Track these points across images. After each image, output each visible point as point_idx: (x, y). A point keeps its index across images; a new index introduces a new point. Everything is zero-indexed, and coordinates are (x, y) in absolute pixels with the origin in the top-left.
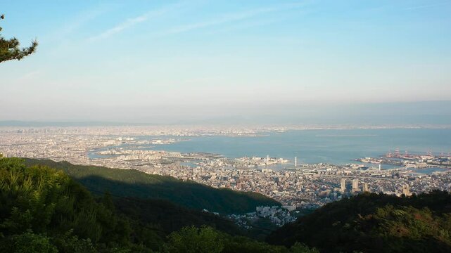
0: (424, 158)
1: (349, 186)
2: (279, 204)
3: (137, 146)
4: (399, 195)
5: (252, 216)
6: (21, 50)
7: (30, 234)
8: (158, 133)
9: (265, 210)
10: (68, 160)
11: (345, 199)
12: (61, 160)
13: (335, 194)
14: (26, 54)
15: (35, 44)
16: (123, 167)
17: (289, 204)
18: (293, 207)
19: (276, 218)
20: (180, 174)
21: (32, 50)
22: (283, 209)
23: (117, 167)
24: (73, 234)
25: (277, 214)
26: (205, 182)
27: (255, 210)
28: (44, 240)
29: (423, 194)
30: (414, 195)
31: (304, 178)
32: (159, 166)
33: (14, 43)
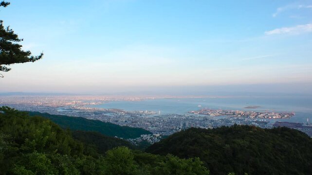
0: (218, 111)
1: (184, 125)
2: (152, 134)
3: (83, 105)
4: (207, 128)
5: (139, 139)
6: (35, 57)
7: (36, 153)
8: (93, 99)
9: (145, 136)
10: (48, 112)
11: (182, 131)
12: (44, 112)
13: (178, 128)
14: (37, 59)
15: (42, 54)
16: (76, 116)
17: (157, 133)
18: (158, 135)
19: (150, 140)
20: (104, 119)
21: (40, 57)
22: (154, 136)
23: (72, 116)
24: (57, 152)
25: (151, 138)
26: (116, 123)
27: (140, 136)
28: (43, 156)
29: (218, 128)
30: (214, 128)
31: (163, 121)
32: (94, 115)
33: (28, 53)
